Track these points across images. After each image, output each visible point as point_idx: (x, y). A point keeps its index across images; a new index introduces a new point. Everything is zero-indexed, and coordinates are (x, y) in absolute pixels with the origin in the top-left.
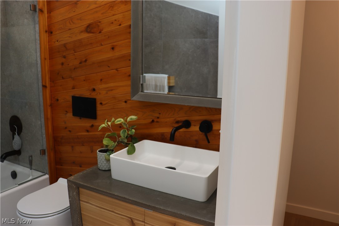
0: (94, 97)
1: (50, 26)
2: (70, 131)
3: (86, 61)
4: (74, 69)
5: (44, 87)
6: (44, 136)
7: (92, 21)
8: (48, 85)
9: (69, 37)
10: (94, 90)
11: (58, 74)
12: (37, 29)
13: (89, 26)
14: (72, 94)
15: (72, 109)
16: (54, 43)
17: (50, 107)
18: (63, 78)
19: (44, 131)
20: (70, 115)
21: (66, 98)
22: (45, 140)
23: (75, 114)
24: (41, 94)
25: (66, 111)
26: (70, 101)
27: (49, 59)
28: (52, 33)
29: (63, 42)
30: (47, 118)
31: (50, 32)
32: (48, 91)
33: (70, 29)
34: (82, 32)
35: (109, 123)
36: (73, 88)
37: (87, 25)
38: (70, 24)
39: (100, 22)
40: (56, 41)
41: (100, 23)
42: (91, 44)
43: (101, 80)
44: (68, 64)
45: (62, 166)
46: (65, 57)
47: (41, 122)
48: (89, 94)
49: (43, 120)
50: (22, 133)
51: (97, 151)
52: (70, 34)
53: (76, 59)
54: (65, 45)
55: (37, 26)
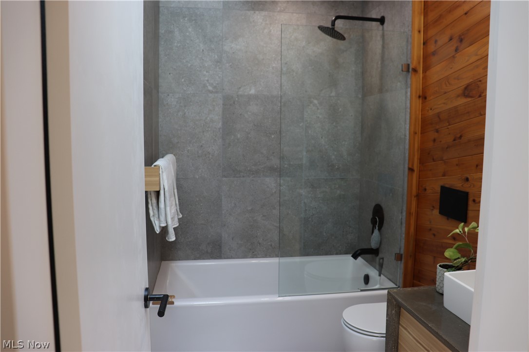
0: (467, 190)
1: (424, 89)
2: (434, 235)
3: (461, 137)
4: (447, 148)
5: (411, 170)
6: (404, 235)
7: (471, 80)
8: (415, 168)
9: (444, 103)
10: (467, 179)
11: (429, 154)
12: (409, 94)
13: (467, 88)
14: (441, 183)
15: (439, 204)
16: (428, 112)
17: (415, 198)
18: (434, 160)
19: (404, 229)
20: (436, 212)
21: (434, 188)
22: (403, 242)
23: (442, 212)
24: (406, 179)
25: (433, 207)
26: (438, 193)
27: (421, 134)
28: (425, 98)
29: (437, 111)
30: (410, 213)
31: (423, 97)
32: (415, 175)
33: (445, 93)
34: (458, 96)
35: (466, 229)
36: (444, 175)
37: (465, 86)
38: (446, 86)
39: (480, 81)
40: (430, 109)
41: (480, 83)
42: (468, 113)
43: (477, 166)
44: (441, 141)
45: (419, 281)
46: (437, 131)
47: (402, 216)
48: (461, 185)
49: (404, 214)
50: (383, 228)
51: (438, 265)
52: (446, 99)
53: (449, 134)
54: (438, 115)
55: (409, 90)
